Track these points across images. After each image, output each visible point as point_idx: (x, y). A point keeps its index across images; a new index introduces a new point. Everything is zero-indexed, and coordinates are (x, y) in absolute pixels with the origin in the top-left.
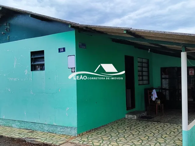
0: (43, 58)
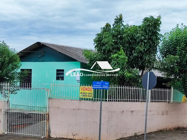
0: (64, 73)
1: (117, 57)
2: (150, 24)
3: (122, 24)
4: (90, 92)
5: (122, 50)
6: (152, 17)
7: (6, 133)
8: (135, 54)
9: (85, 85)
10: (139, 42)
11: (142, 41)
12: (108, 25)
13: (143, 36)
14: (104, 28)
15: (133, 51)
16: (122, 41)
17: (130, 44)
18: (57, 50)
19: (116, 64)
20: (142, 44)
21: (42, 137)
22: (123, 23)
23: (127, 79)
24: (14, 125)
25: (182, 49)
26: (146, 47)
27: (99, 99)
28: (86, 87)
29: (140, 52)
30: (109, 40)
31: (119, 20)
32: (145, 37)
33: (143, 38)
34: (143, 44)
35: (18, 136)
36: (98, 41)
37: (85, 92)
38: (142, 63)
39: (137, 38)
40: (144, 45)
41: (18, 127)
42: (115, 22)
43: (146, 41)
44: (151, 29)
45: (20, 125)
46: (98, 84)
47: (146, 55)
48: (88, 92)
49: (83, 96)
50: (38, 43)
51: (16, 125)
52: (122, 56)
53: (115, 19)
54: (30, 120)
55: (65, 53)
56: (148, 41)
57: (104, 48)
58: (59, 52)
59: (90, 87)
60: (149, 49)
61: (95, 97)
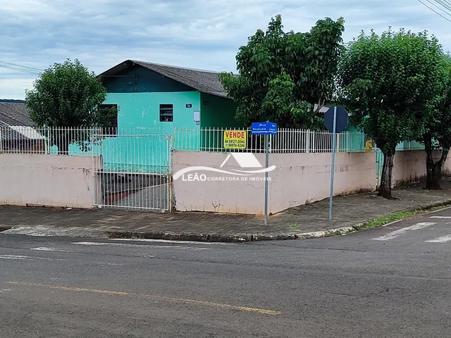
0: (172, 110)
1: (279, 84)
2: (328, 30)
3: (280, 30)
4: (241, 139)
5: (284, 73)
6: (329, 19)
7: (100, 206)
8: (305, 79)
9: (233, 129)
10: (310, 60)
11: (315, 57)
12: (259, 33)
13: (317, 49)
14: (253, 38)
15: (302, 74)
16: (283, 58)
17: (296, 62)
18: (162, 73)
19: (276, 95)
20: (315, 61)
21: (163, 211)
22: (282, 29)
23: (294, 118)
24: (110, 194)
25: (374, 69)
26: (321, 68)
27: (260, 150)
28: (235, 131)
29: (314, 74)
30: (264, 57)
31: (276, 25)
32: (320, 51)
33: (317, 52)
34: (317, 62)
35: (123, 210)
36: (243, 58)
37: (232, 139)
38: (315, 93)
39: (308, 53)
40: (319, 64)
41: (116, 196)
42: (270, 27)
43: (321, 57)
44: (328, 38)
45: (120, 193)
46: (261, 127)
47: (321, 80)
48: (237, 139)
49: (230, 145)
50: (129, 62)
51: (113, 194)
52: (288, 83)
53: (270, 23)
54: (130, 185)
55: (175, 78)
56: (324, 57)
57: (254, 69)
58: (165, 77)
59: (241, 132)
60: (325, 70)
61: (249, 147)
